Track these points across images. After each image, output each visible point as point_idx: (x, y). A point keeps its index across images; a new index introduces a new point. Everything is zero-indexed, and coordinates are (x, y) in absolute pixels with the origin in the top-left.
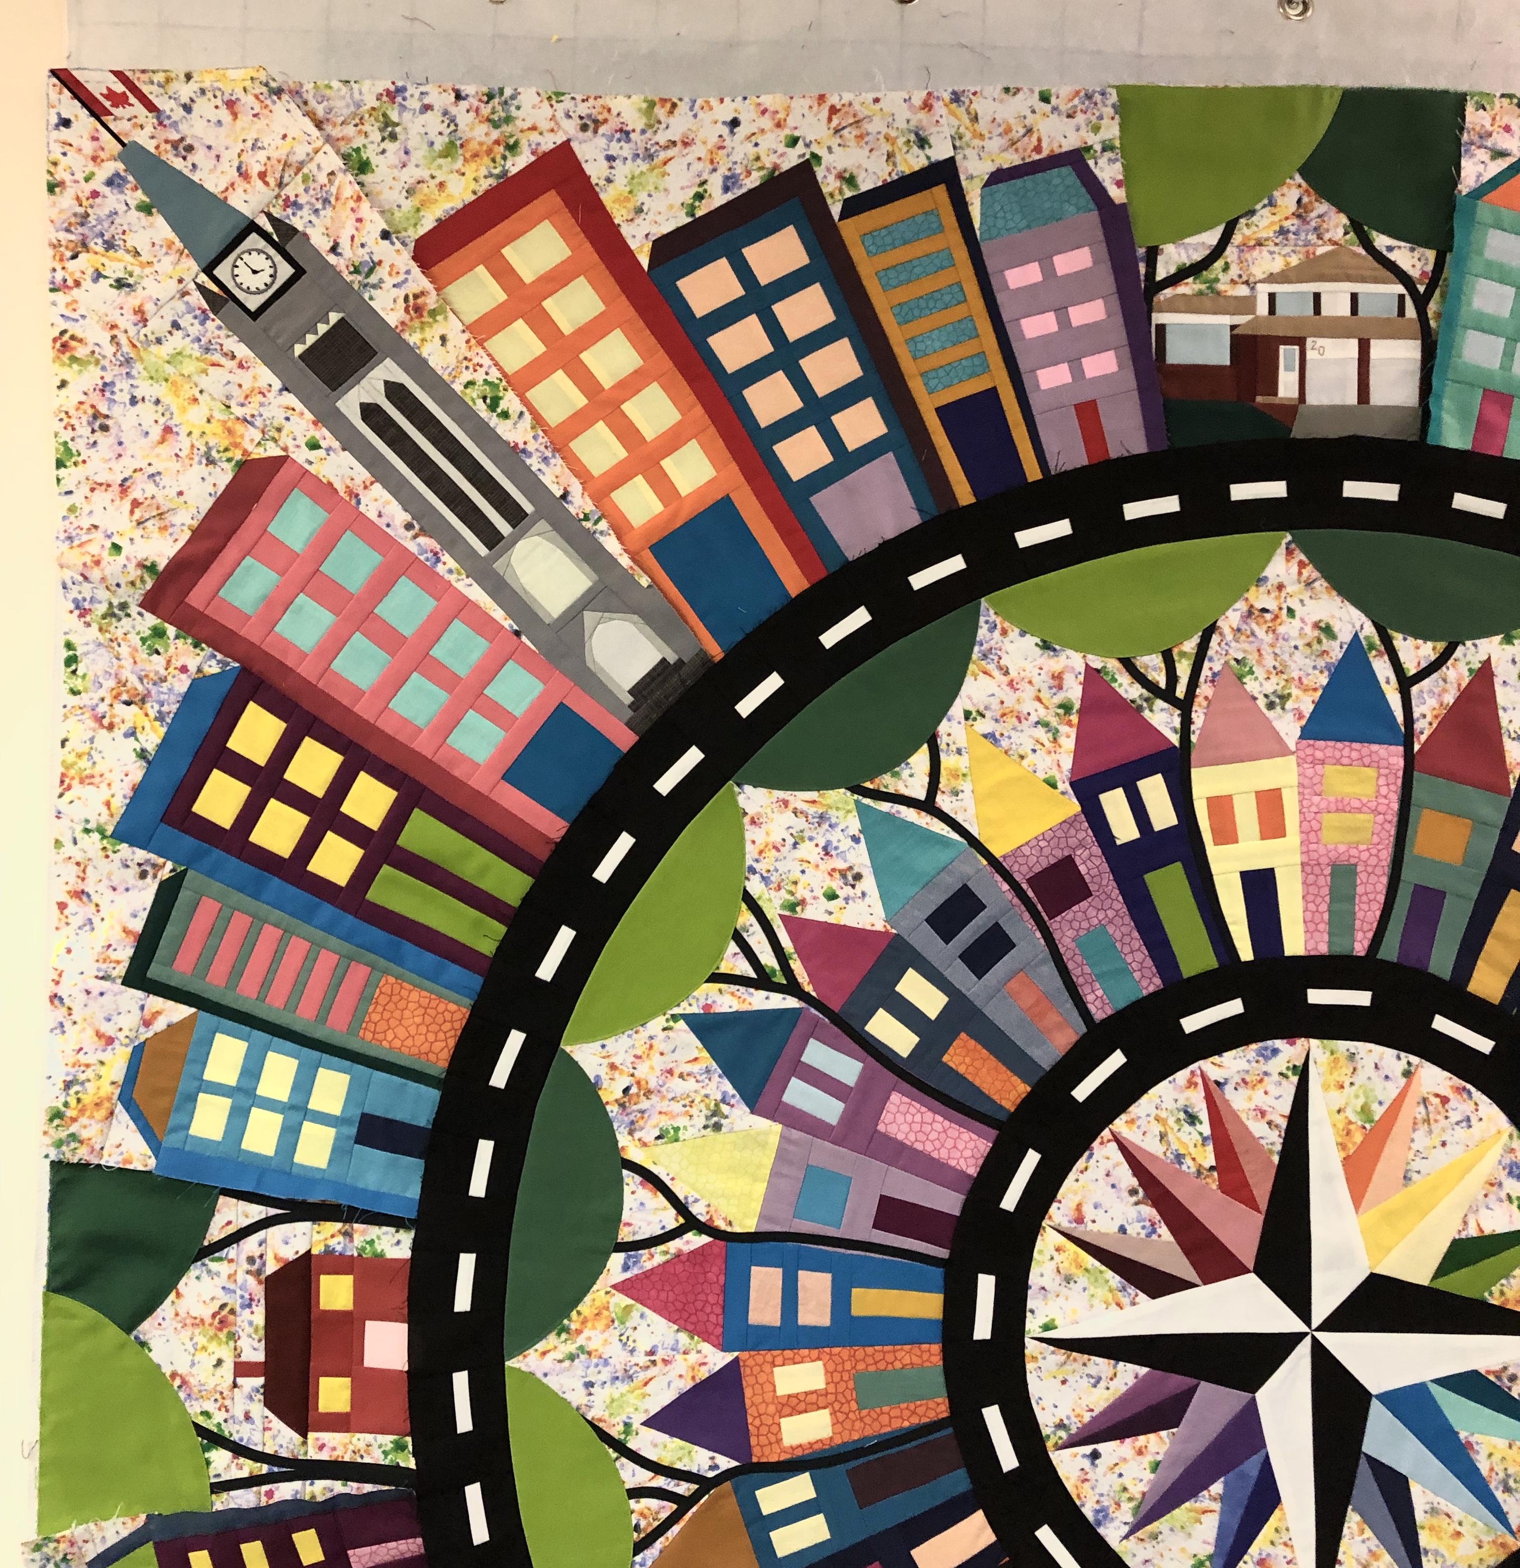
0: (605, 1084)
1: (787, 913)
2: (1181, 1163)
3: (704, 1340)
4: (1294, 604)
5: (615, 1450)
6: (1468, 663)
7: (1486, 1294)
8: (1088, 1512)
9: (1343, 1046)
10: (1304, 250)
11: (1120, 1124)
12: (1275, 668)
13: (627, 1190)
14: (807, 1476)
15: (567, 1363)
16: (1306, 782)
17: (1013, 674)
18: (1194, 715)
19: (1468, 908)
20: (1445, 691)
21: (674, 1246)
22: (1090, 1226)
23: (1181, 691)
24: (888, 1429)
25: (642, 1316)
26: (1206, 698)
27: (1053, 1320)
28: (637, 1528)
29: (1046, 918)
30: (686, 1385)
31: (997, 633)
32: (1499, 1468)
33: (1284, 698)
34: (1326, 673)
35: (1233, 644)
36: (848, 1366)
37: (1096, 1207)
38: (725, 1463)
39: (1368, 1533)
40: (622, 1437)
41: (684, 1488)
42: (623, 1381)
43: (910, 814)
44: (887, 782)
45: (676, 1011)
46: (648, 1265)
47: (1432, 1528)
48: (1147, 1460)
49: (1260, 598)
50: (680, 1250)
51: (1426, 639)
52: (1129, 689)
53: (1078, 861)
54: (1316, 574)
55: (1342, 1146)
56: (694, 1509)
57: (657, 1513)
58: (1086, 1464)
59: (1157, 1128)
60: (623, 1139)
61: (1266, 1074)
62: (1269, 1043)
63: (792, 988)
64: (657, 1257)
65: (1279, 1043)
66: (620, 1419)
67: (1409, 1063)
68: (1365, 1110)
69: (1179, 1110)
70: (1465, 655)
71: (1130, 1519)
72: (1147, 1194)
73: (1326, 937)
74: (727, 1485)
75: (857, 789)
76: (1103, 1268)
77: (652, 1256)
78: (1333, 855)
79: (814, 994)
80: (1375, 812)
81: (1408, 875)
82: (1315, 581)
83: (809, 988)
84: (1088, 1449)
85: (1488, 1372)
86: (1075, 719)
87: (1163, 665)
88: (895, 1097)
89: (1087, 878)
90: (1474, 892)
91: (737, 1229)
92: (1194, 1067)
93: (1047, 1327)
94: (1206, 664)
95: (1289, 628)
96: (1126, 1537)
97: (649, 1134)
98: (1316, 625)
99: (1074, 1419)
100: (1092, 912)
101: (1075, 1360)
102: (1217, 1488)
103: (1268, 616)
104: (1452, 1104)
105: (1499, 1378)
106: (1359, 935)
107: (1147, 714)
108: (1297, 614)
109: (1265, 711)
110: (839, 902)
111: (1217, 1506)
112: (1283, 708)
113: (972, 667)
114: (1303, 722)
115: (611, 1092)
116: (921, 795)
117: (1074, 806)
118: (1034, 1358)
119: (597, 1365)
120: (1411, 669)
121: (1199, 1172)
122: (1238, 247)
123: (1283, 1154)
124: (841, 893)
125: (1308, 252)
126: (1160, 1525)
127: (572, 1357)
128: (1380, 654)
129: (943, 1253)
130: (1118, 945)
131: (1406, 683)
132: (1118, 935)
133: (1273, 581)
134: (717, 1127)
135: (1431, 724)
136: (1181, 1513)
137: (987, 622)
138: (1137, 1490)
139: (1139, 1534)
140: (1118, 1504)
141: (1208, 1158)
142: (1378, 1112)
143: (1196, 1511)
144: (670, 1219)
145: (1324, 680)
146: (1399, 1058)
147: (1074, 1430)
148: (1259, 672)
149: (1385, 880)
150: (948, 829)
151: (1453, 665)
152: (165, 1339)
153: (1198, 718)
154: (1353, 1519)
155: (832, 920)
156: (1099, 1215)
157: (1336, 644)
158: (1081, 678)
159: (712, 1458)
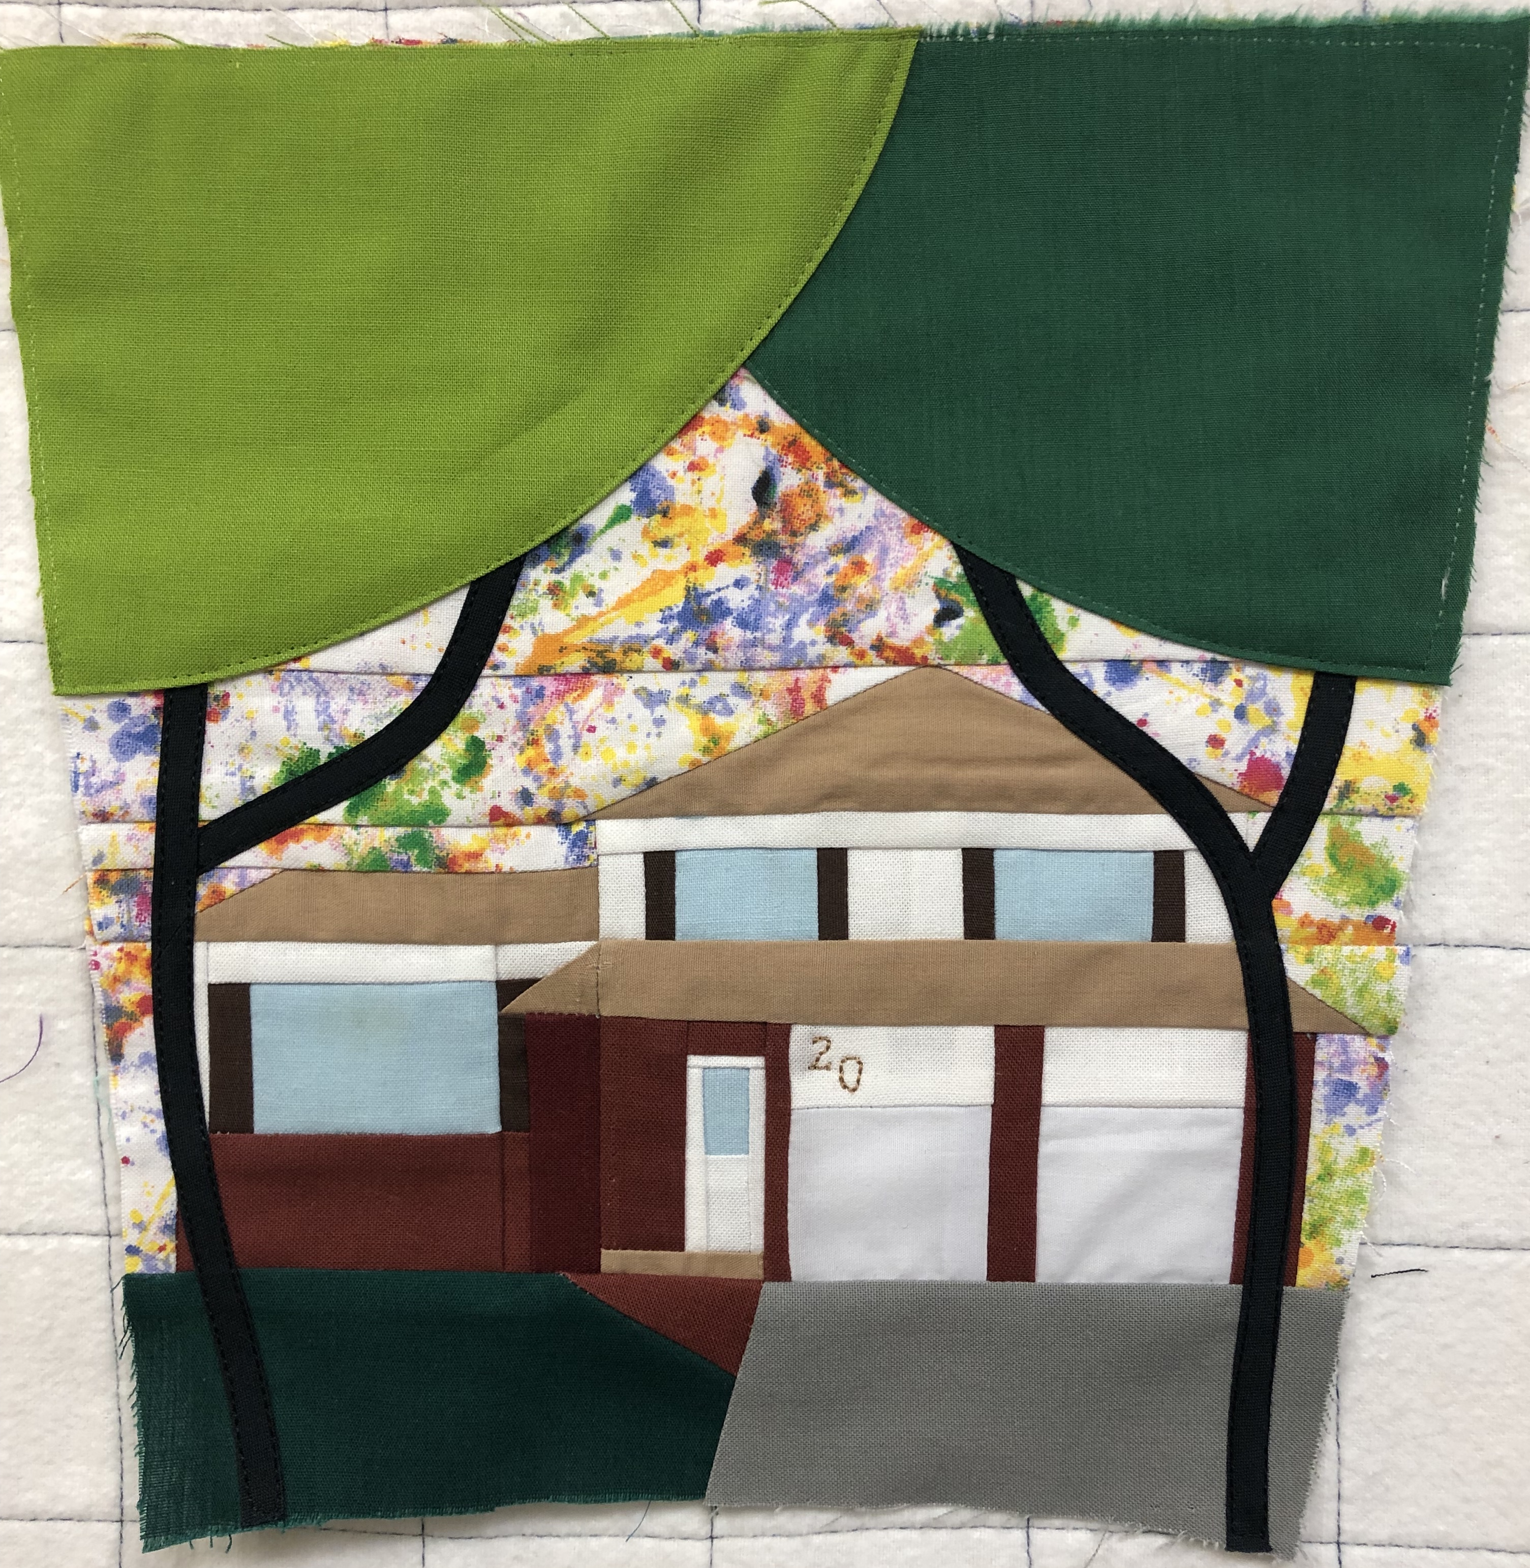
10: (777, 682)
122: (520, 677)
125: (794, 690)
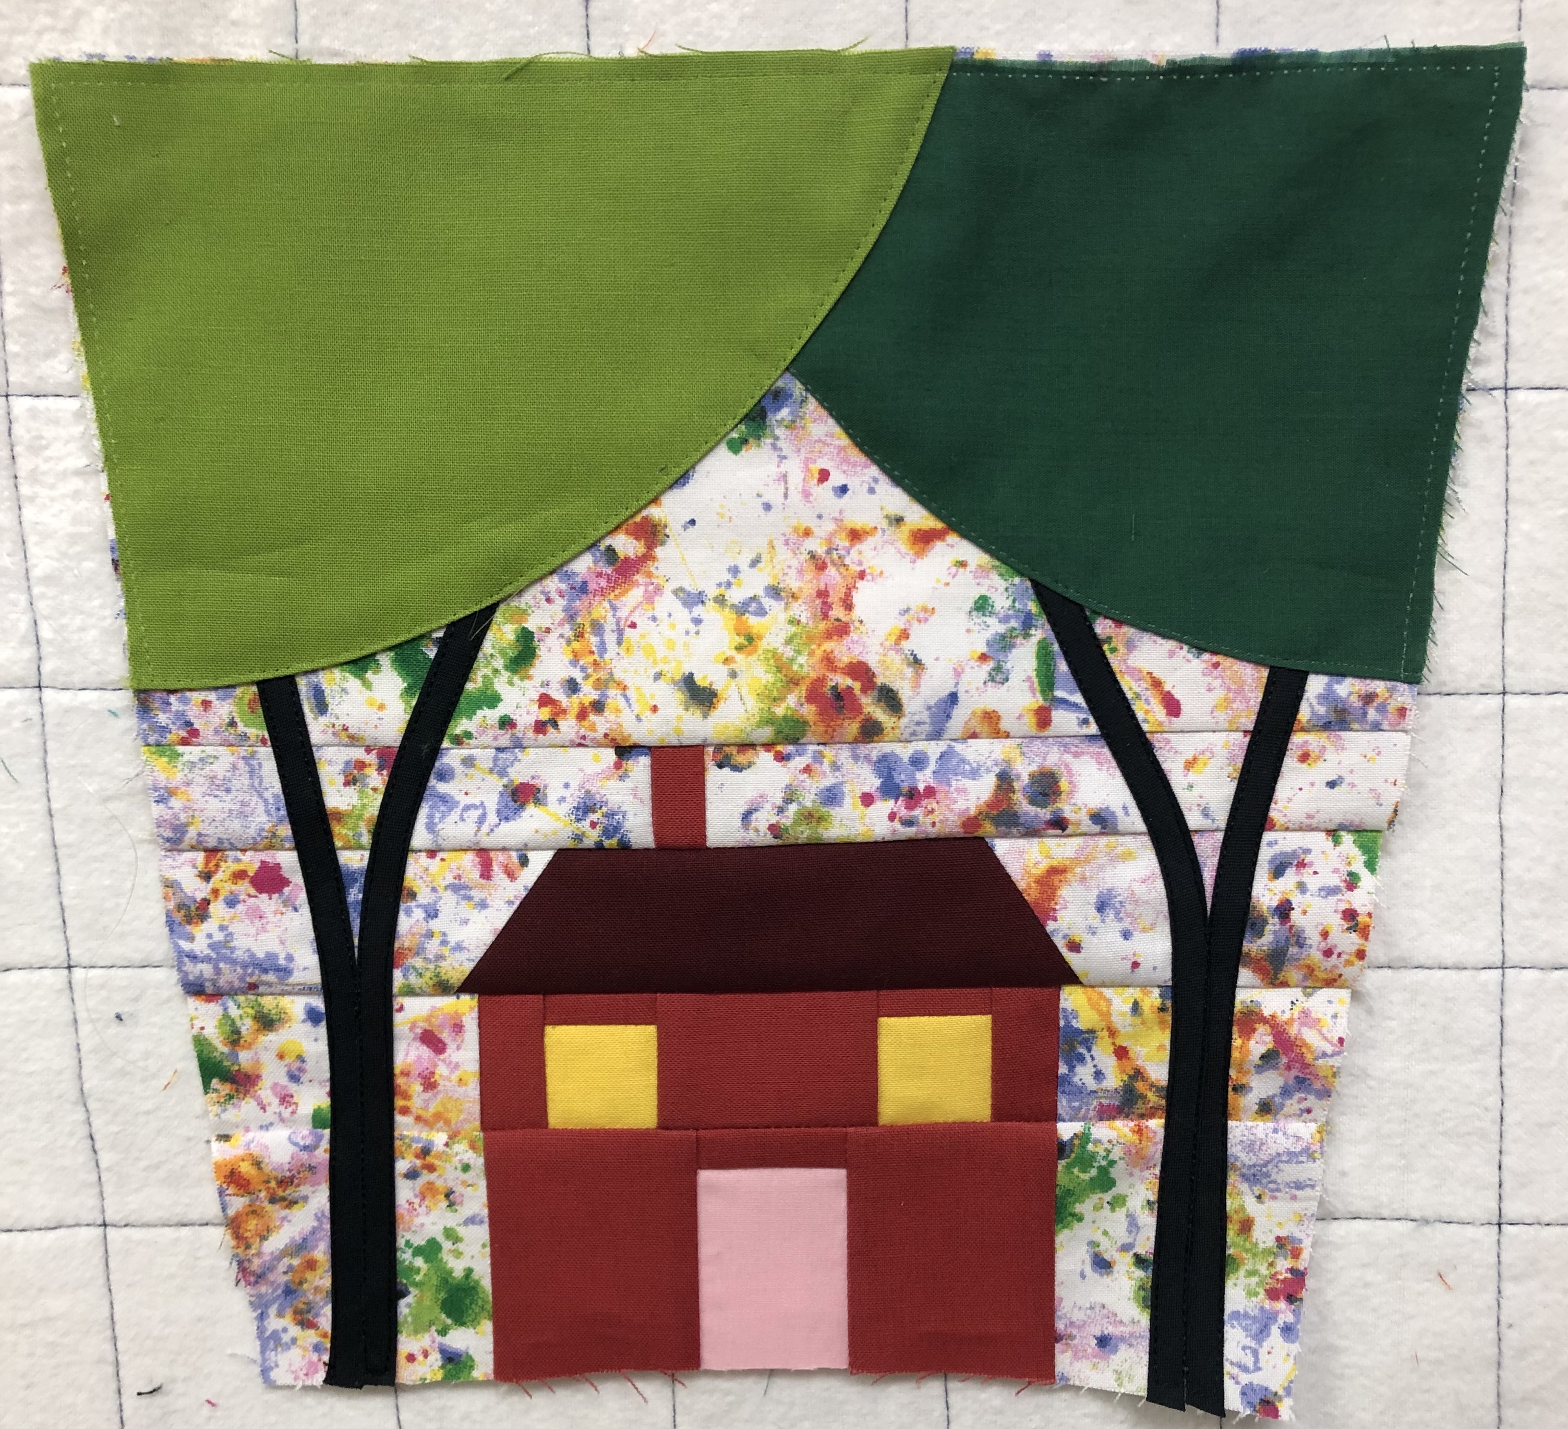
152: (774, 495)
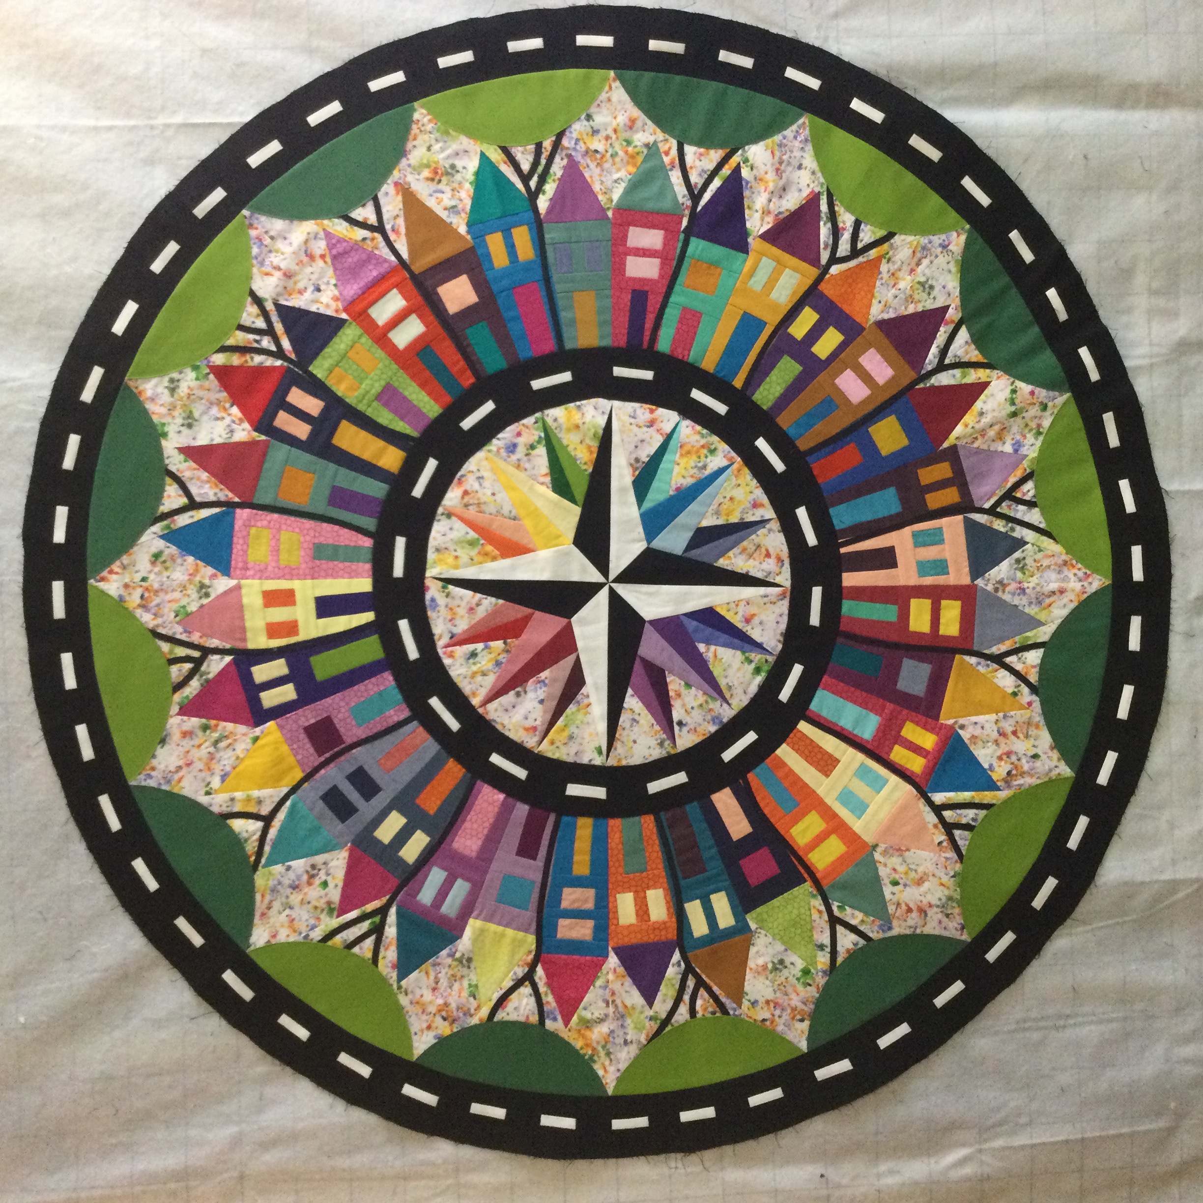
0: (440, 1032)
1: (335, 913)
2: (502, 663)
3: (601, 969)
4: (138, 577)
5: (667, 1026)
6: (180, 463)
7: (587, 473)
8: (713, 729)
9: (431, 555)
11: (475, 701)
12: (181, 591)
13: (507, 1018)
14: (686, 905)
15: (612, 1057)
16: (258, 575)
17: (181, 763)
18: (212, 646)
19: (343, 471)
20: (199, 479)
21: (542, 989)
22: (538, 723)
23: (196, 654)
24: (660, 854)
25: (585, 1009)
26: (201, 637)
27: (596, 748)
28: (714, 1013)
29: (343, 746)
30: (628, 981)
31: (153, 773)
32: (692, 471)
33: (202, 586)
34: (186, 558)
35: (165, 618)
36: (620, 878)
37: (526, 718)
38: (677, 956)
39: (731, 554)
40: (658, 1022)
41: (691, 983)
42: (624, 1021)
43: (273, 833)
44: (251, 847)
45: (395, 986)
46: (554, 1004)
47: (728, 515)
48: (684, 691)
49: (134, 599)
50: (545, 984)
51: (163, 490)
52: (194, 686)
53: (307, 724)
54: (118, 563)
55: (494, 559)
56: (704, 977)
57: (705, 1000)
58: (685, 729)
59: (479, 678)
60: (475, 1021)
61: (447, 606)
62: (427, 603)
63: (383, 911)
64: (549, 999)
65: (428, 596)
66: (647, 1023)
67: (443, 514)
68: (472, 543)
69: (468, 663)
70: (175, 464)
71: (718, 703)
72: (520, 685)
73: (361, 564)
74: (690, 955)
75: (255, 867)
76: (564, 715)
77: (548, 1003)
78: (308, 559)
79: (388, 897)
80: (279, 530)
81: (322, 508)
82: (122, 564)
83: (384, 900)
84: (676, 728)
85: (633, 475)
86: (213, 722)
87: (179, 665)
88: (455, 845)
89: (319, 718)
90: (332, 467)
91: (534, 946)
92: (440, 651)
93: (600, 752)
94: (178, 636)
95: (154, 581)
96: (729, 704)
97: (473, 1004)
98: (153, 563)
99: (658, 736)
100: (340, 716)
101: (620, 735)
102: (702, 647)
103: (146, 595)
104: (468, 488)
105: (637, 469)
106: (360, 543)
107: (211, 676)
108: (145, 575)
109: (210, 599)
110: (329, 879)
111: (713, 648)
112: (209, 587)
113: (175, 790)
114: (219, 574)
115: (445, 1029)
116: (260, 824)
117: (271, 725)
118: (619, 760)
119: (614, 1038)
120: (184, 501)
121: (508, 651)
123: (498, 597)
124: (324, 878)
126: (722, 683)
127: (608, 1054)
128: (174, 521)
129: (552, 818)
130: (363, 699)
131: (193, 505)
132: (355, 699)
133: (122, 592)
134: (469, 960)
135: (221, 490)
136: (717, 671)
137: (145, 780)
138: (701, 698)
139: (727, 696)
140: (710, 710)
141: (498, 645)
142: (472, 535)
143: (715, 661)
144: (526, 990)
145: (190, 559)
146: (439, 520)
147: (664, 736)
148: (184, 602)
149: (325, 525)
150: (283, 808)
151: (182, 472)
153: (214, 643)
154: (722, 563)
155: (341, 884)
156: (532, 716)
157: (167, 552)
158: (185, 718)
159: (673, 965)
